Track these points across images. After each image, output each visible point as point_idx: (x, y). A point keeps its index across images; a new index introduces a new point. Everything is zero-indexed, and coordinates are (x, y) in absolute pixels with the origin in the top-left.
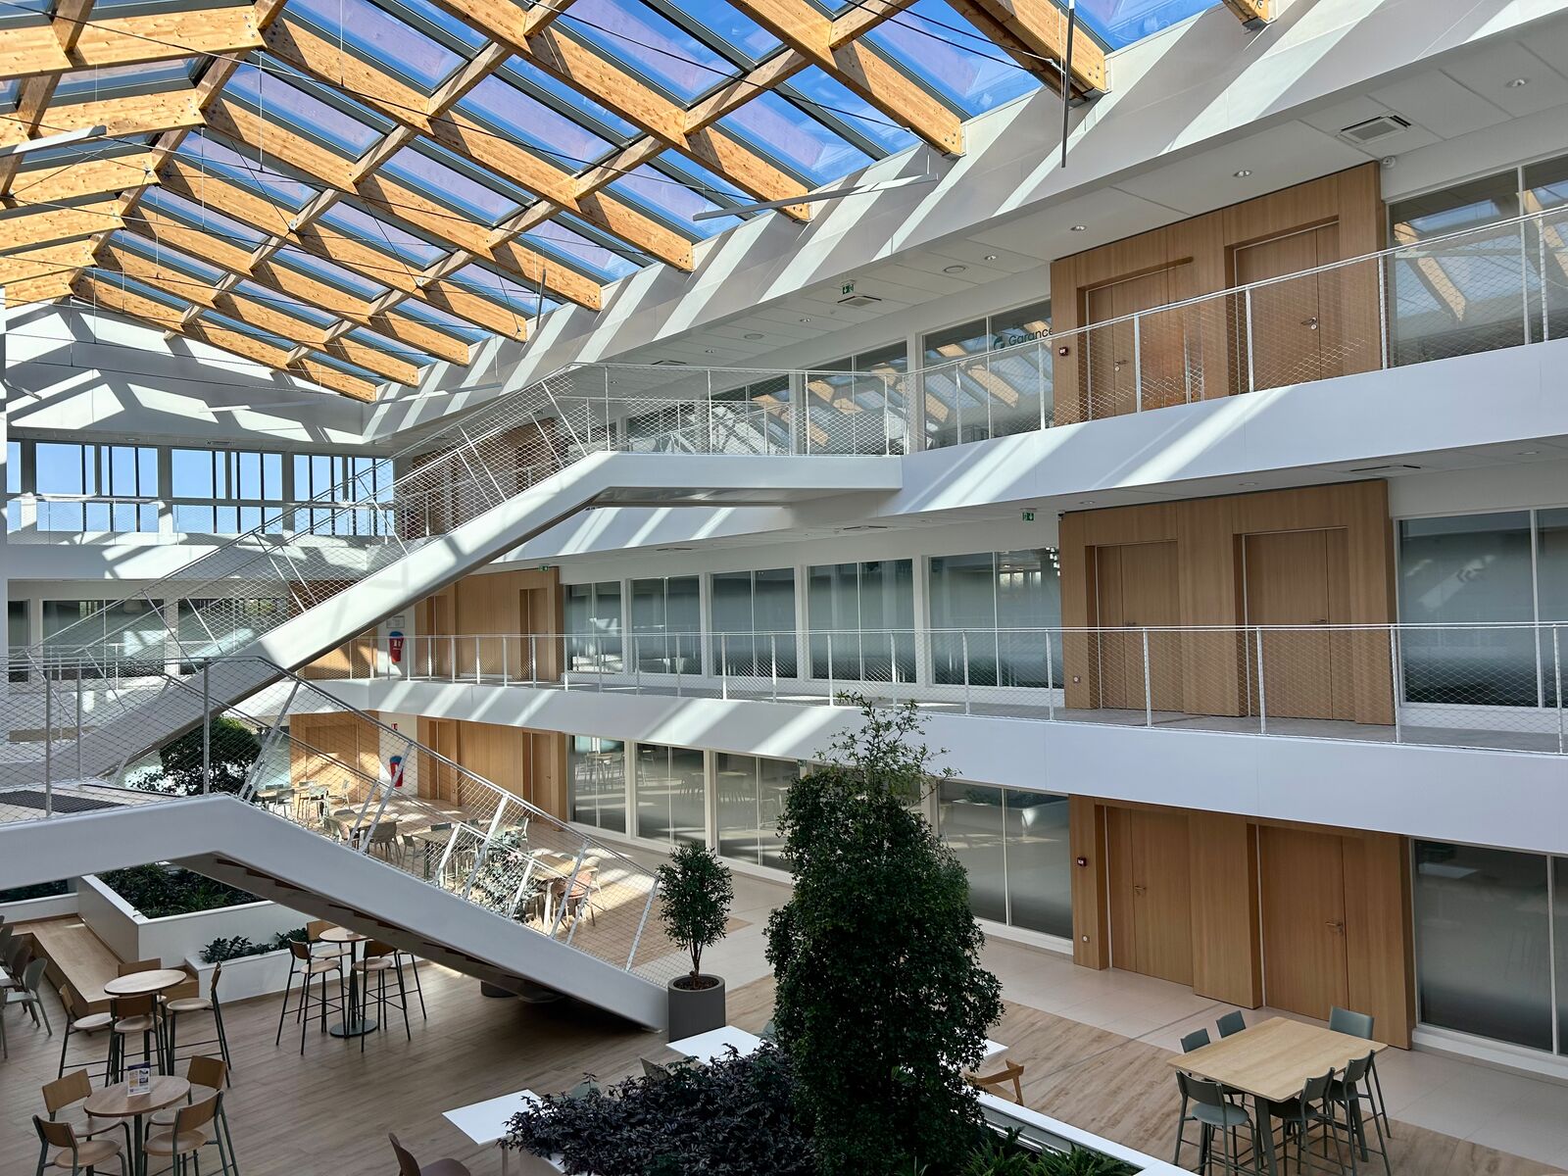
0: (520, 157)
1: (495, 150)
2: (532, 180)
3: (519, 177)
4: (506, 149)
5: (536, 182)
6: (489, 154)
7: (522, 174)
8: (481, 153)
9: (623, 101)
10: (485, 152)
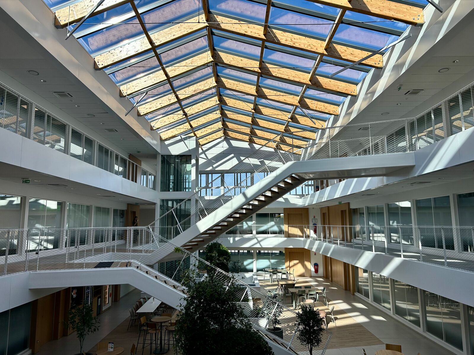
0: (289, 72)
1: (281, 72)
2: (294, 78)
3: (289, 78)
4: (284, 71)
5: (295, 78)
6: (279, 73)
7: (290, 77)
8: (276, 74)
9: (299, 45)
10: (277, 73)
